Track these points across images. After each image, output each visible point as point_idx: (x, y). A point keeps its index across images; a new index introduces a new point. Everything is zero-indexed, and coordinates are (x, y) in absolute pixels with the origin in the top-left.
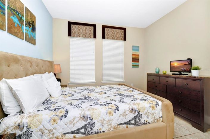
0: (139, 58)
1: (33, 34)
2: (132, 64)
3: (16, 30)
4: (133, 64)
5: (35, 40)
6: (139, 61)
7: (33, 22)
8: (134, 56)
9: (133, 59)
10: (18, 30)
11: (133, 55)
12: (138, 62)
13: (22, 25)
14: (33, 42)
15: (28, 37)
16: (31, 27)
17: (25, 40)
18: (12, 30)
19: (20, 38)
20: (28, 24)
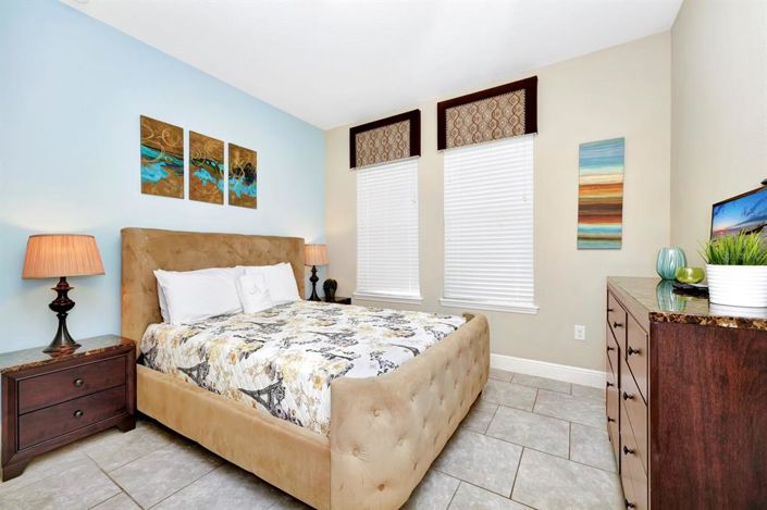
0: (621, 198)
1: (250, 187)
2: (579, 230)
3: (205, 192)
4: (582, 234)
5: (255, 198)
6: (621, 216)
7: (250, 164)
8: (591, 196)
9: (581, 207)
10: (208, 190)
11: (582, 187)
12: (621, 221)
13: (217, 180)
14: (248, 204)
15: (233, 197)
16: (243, 176)
17: (230, 203)
18: (197, 194)
19: (215, 202)
20: (235, 172)
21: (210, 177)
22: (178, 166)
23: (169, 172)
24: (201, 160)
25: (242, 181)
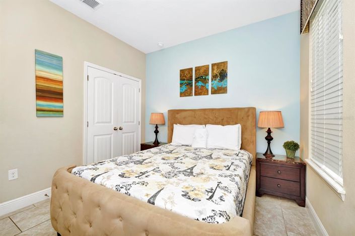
3: (200, 91)
7: (223, 70)
10: (202, 90)
13: (205, 84)
14: (221, 92)
15: (213, 90)
16: (219, 78)
17: (212, 94)
18: (197, 93)
19: (204, 95)
20: (214, 77)
21: (202, 84)
22: (190, 83)
23: (187, 87)
24: (199, 78)
25: (218, 80)
